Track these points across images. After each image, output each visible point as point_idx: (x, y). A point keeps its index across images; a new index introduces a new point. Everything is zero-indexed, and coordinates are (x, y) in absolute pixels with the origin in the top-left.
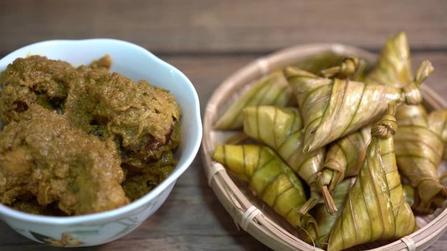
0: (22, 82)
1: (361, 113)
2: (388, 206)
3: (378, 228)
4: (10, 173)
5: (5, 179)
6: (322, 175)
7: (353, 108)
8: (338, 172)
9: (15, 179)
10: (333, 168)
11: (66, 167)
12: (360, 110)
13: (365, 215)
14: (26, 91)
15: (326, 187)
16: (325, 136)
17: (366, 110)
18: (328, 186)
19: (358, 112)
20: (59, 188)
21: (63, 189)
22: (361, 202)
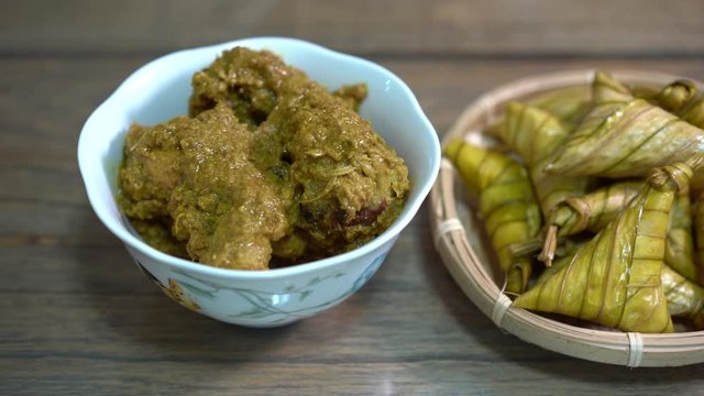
0: (222, 74)
1: (647, 151)
2: (623, 277)
3: (594, 301)
4: (150, 178)
5: (142, 183)
6: (556, 211)
7: (637, 141)
8: (579, 215)
9: (156, 188)
10: (575, 206)
11: (212, 198)
12: (648, 146)
13: (583, 275)
14: (222, 87)
15: (556, 228)
16: (578, 160)
17: (657, 150)
18: (559, 228)
19: (643, 148)
20: (193, 220)
21: (197, 224)
22: (587, 259)
